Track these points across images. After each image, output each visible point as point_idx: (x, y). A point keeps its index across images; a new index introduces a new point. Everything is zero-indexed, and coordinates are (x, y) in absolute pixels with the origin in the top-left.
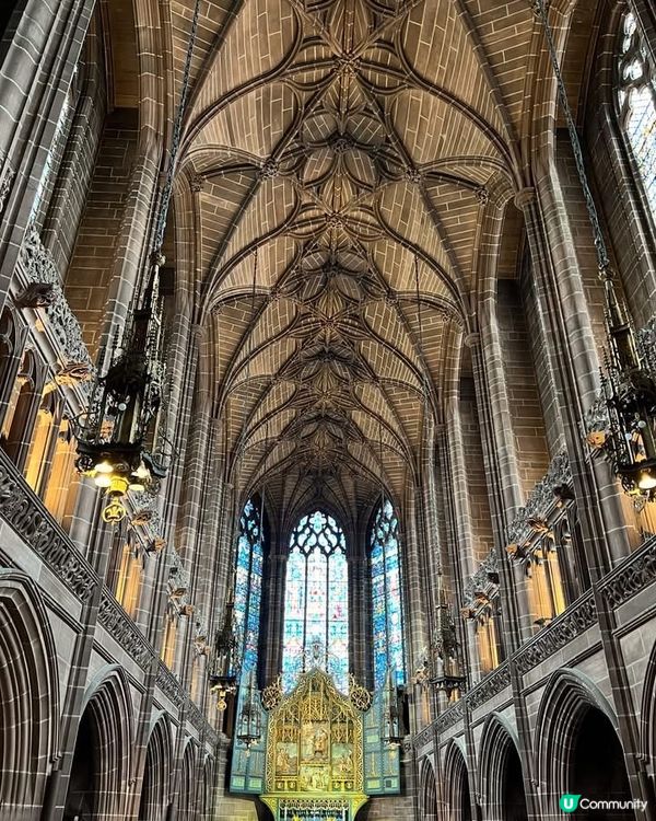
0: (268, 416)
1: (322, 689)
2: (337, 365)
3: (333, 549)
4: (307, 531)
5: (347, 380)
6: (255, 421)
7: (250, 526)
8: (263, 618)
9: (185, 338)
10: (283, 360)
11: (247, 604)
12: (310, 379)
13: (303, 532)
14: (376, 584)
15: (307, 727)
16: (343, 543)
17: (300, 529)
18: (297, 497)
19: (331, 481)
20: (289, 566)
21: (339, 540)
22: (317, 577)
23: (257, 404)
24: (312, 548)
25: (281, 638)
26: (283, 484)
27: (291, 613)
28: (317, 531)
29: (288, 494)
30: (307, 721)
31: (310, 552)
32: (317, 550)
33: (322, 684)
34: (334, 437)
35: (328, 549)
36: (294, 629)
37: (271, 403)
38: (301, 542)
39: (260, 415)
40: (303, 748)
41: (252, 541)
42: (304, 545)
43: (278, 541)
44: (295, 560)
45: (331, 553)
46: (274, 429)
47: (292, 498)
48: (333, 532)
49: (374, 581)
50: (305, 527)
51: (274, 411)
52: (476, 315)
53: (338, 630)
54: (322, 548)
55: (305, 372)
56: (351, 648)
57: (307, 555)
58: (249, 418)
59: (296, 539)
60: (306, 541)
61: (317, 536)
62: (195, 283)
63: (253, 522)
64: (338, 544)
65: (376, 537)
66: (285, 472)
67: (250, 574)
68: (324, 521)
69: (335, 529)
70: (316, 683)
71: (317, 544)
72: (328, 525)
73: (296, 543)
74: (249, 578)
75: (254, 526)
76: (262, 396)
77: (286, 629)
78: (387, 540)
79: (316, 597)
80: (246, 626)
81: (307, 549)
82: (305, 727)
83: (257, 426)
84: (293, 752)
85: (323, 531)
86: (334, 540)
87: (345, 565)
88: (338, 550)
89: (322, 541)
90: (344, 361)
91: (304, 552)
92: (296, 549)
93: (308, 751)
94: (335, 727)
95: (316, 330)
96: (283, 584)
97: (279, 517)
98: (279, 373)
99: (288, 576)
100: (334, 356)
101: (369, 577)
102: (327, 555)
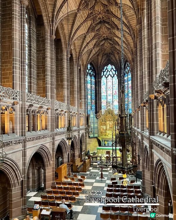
0: (88, 43)
1: (111, 113)
2: (106, 25)
3: (114, 75)
4: (107, 71)
5: (110, 29)
6: (84, 46)
7: (90, 72)
8: (96, 96)
9: (49, 42)
10: (88, 27)
11: (91, 93)
12: (98, 30)
13: (105, 71)
14: (126, 85)
15: (108, 122)
16: (116, 73)
17: (104, 70)
18: (102, 62)
19: (112, 56)
20: (102, 81)
21: (116, 72)
22: (110, 84)
23: (83, 42)
24: (108, 75)
25: (101, 101)
26: (98, 59)
27: (103, 94)
28: (109, 70)
29: (100, 61)
30: (107, 121)
31: (108, 77)
32: (110, 76)
33: (111, 112)
34: (110, 44)
35: (112, 75)
36: (104, 98)
37: (88, 39)
38: (105, 74)
39: (85, 44)
40: (107, 127)
41: (91, 76)
42: (106, 75)
43: (98, 75)
44: (103, 80)
45: (113, 76)
46: (91, 46)
47: (101, 63)
48: (114, 70)
49: (125, 84)
50: (106, 70)
51: (90, 41)
52: (141, 17)
53: (116, 97)
54: (111, 75)
55: (97, 28)
56: (119, 102)
57: (107, 78)
58: (81, 46)
59: (103, 73)
60: (106, 74)
61: (109, 72)
62: (49, 20)
63: (91, 70)
64: (115, 74)
65: (126, 71)
66: (98, 55)
67: (91, 85)
68: (111, 67)
69: (115, 69)
70: (110, 112)
71: (109, 74)
72: (112, 68)
73: (104, 75)
74: (91, 86)
75: (91, 72)
76: (84, 39)
77: (102, 98)
78: (129, 72)
79: (109, 89)
80: (91, 99)
81: (107, 76)
82: (107, 122)
83: (85, 47)
84: (105, 128)
85: (111, 70)
86: (114, 73)
87: (117, 80)
88: (115, 75)
89: (111, 73)
90: (108, 23)
91: (106, 77)
92: (104, 76)
93: (108, 127)
94: (114, 122)
95: (96, 17)
96: (101, 87)
97: (98, 68)
98: (88, 32)
99: (102, 84)
100: (104, 22)
101: (124, 83)
102: (112, 77)
